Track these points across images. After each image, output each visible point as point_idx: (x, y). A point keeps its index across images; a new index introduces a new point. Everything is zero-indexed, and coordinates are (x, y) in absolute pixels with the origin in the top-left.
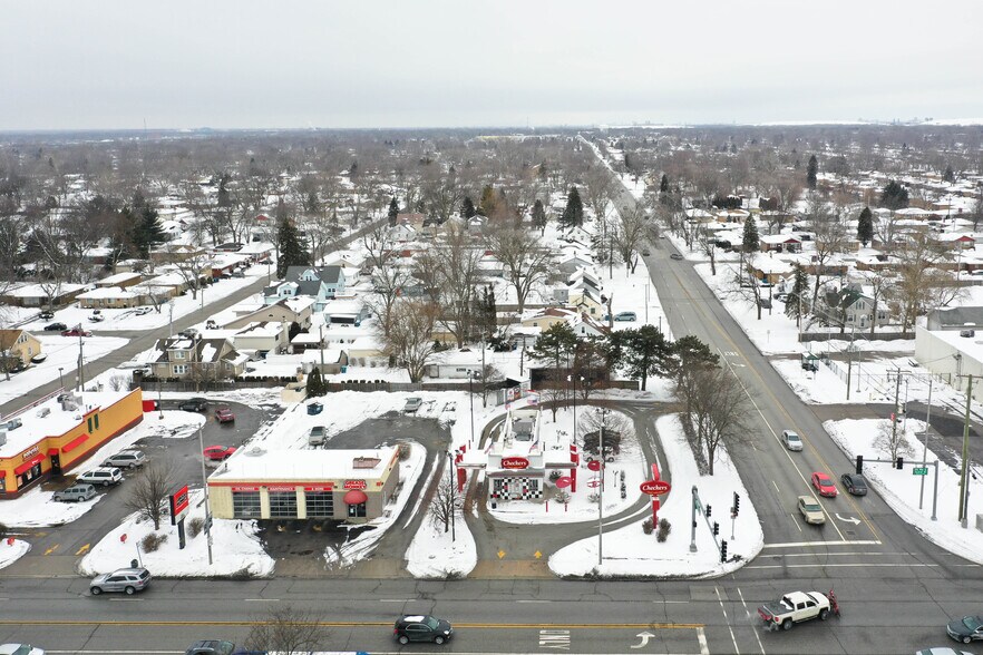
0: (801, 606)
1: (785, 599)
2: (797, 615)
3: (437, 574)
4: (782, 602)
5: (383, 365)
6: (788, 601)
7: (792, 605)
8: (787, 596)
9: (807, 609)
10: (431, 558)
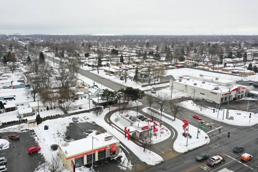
0: (217, 160)
1: (212, 158)
2: (216, 162)
3: (158, 163)
4: (211, 159)
5: (44, 110)
6: (214, 159)
7: (215, 160)
8: (213, 157)
9: (218, 160)
10: (149, 159)
